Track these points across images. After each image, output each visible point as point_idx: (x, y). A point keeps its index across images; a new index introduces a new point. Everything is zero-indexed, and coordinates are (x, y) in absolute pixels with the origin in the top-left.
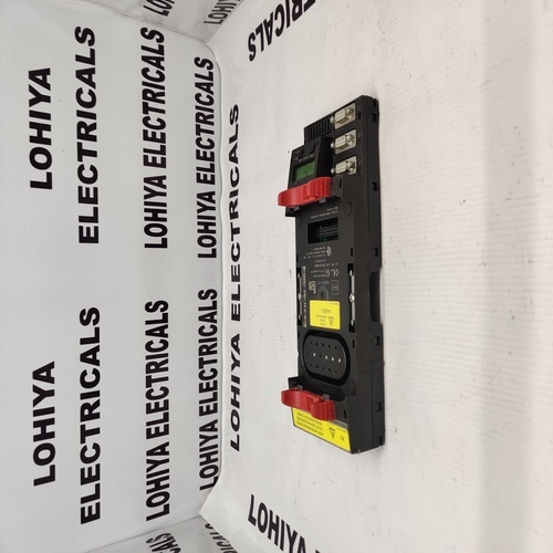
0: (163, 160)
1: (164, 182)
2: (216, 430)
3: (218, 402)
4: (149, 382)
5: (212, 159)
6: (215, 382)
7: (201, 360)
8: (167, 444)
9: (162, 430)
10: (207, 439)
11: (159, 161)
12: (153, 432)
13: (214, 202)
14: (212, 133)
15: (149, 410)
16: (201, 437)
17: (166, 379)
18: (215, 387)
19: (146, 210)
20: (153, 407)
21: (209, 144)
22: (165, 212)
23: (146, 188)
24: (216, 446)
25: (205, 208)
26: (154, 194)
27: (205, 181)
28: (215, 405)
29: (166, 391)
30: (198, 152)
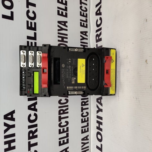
0: (66, 14)
1: (67, 24)
2: (88, 140)
3: (89, 127)
4: (60, 119)
5: (86, 16)
6: (88, 118)
7: (82, 108)
8: (68, 148)
9: (66, 141)
10: (85, 144)
11: (64, 14)
12: (62, 143)
13: (87, 36)
14: (86, 4)
15: (60, 132)
16: (82, 143)
17: (67, 117)
18: (88, 120)
19: (59, 37)
20: (62, 131)
21: (85, 9)
22: (67, 38)
23: (59, 26)
24: (88, 147)
25: (83, 38)
26: (62, 29)
27: (83, 26)
28: (88, 129)
29: (67, 123)
30: (81, 12)
